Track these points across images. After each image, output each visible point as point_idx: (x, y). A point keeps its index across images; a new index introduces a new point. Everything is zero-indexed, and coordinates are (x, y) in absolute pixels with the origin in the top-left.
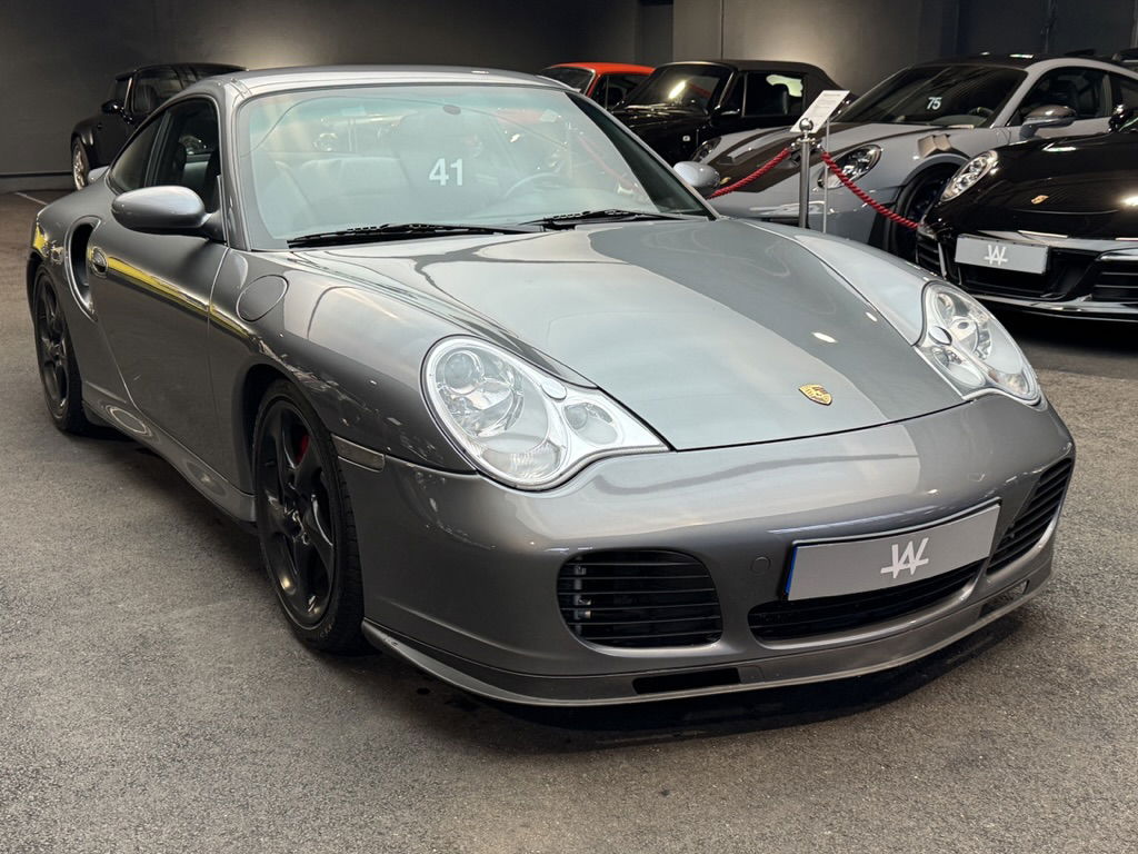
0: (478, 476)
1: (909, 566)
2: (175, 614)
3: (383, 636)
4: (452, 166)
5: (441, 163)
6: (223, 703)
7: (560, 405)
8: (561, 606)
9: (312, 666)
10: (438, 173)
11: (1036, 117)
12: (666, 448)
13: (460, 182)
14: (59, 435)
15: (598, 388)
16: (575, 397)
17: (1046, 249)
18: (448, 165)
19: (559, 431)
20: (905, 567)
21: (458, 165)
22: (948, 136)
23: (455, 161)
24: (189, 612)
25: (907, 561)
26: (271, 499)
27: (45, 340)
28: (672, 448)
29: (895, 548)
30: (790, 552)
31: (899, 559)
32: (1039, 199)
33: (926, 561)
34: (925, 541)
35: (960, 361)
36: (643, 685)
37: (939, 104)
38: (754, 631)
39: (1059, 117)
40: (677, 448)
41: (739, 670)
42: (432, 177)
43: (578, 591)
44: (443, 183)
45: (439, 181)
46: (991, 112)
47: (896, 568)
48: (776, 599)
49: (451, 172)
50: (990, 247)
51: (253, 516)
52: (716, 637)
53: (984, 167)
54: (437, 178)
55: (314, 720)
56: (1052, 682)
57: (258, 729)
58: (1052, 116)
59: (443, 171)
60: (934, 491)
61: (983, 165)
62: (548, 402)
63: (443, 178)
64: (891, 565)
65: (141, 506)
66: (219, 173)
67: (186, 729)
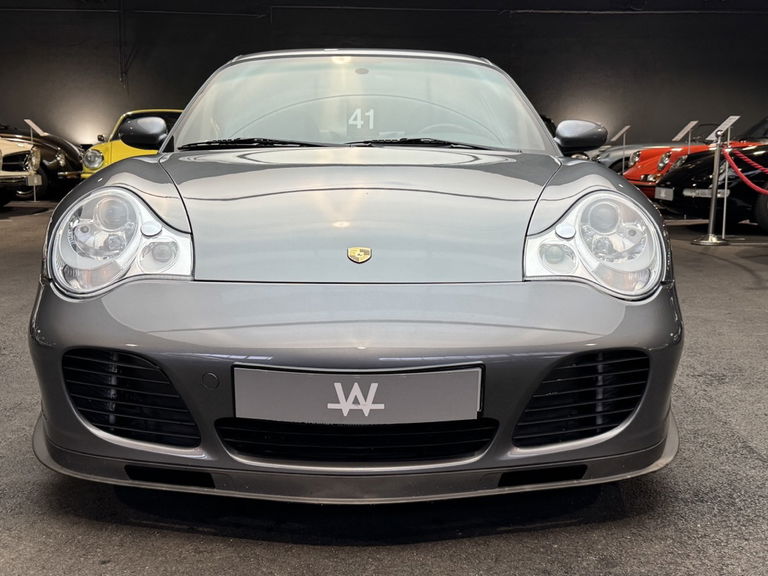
0: (51, 283)
1: (359, 407)
4: (367, 114)
5: (358, 112)
7: (146, 241)
10: (355, 119)
13: (371, 127)
15: (191, 233)
18: (363, 113)
20: (356, 407)
21: (371, 113)
23: (368, 111)
25: (356, 401)
29: (338, 387)
31: (347, 398)
33: (381, 406)
34: (373, 386)
40: (196, 279)
41: (213, 475)
42: (351, 122)
44: (359, 127)
45: (356, 125)
47: (345, 406)
49: (366, 119)
54: (355, 123)
59: (359, 117)
62: (138, 237)
63: (359, 123)
64: (338, 402)
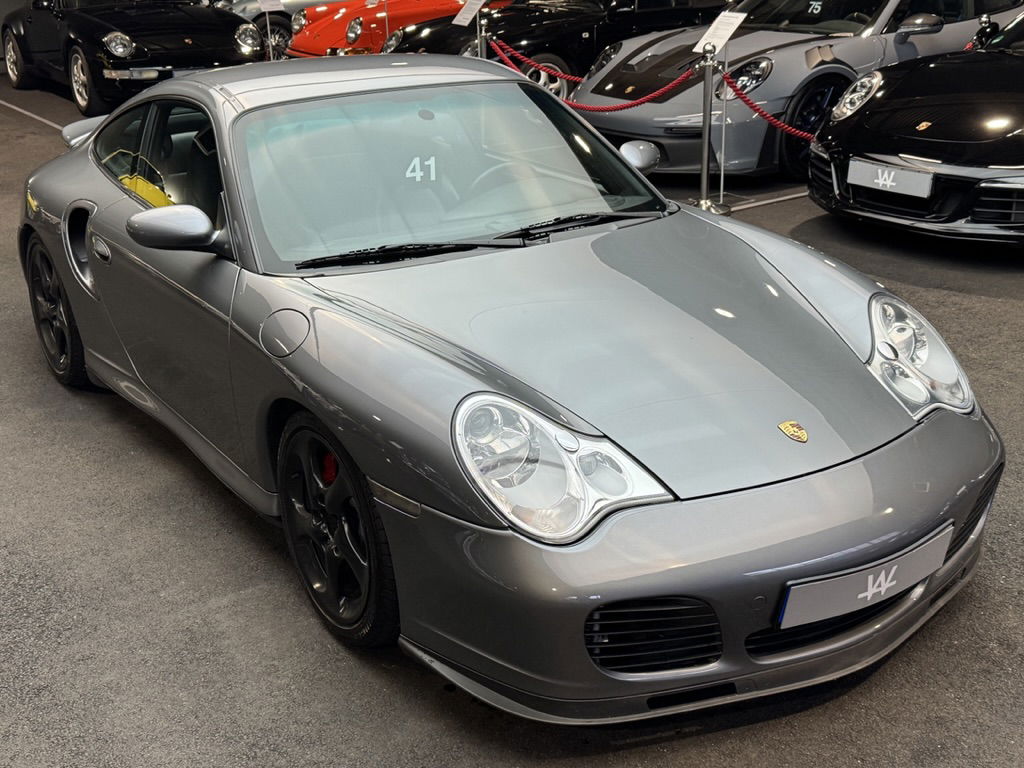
0: (510, 532)
1: (881, 589)
2: (213, 603)
3: (420, 653)
4: (426, 163)
5: (416, 161)
6: (276, 707)
7: (574, 457)
8: (587, 644)
9: (348, 661)
10: (414, 170)
11: (909, 25)
12: (671, 497)
13: (433, 178)
14: (61, 389)
15: (605, 436)
16: (587, 446)
17: (931, 176)
18: (422, 163)
19: (575, 483)
20: (878, 590)
21: (432, 162)
22: (831, 46)
23: (428, 159)
24: (225, 601)
25: (879, 586)
26: (297, 506)
27: (40, 299)
28: (677, 498)
29: (871, 578)
30: (784, 591)
31: (874, 584)
32: (923, 126)
33: (894, 583)
34: (895, 568)
35: (907, 376)
36: (655, 703)
37: (819, 8)
38: (749, 651)
39: (930, 25)
40: (682, 497)
41: (736, 684)
42: (409, 174)
43: (596, 620)
44: (418, 179)
45: (415, 178)
46: (870, 19)
47: (871, 592)
48: (769, 626)
49: (425, 169)
50: (880, 171)
51: (275, 511)
52: (716, 658)
53: (871, 88)
54: (413, 175)
55: (361, 724)
56: (987, 659)
57: (315, 736)
58: (922, 25)
59: (418, 168)
60: (889, 510)
61: (869, 85)
62: (564, 454)
63: (419, 175)
64: (866, 591)
65: (155, 476)
66: (222, 190)
67: (251, 740)
